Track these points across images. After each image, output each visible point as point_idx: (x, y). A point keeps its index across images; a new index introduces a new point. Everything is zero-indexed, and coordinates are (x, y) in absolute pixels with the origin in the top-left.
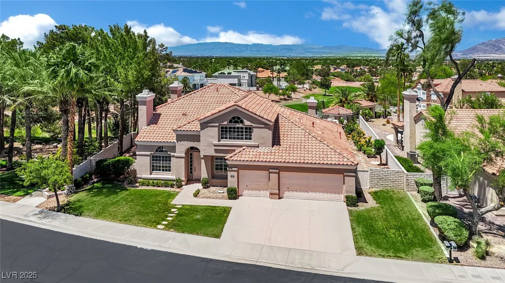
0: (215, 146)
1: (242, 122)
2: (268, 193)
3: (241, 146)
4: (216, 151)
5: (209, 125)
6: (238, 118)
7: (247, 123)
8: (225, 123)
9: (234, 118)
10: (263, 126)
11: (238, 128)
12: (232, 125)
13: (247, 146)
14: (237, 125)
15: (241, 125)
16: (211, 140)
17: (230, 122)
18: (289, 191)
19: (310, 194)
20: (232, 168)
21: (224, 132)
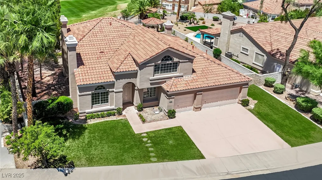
0: (150, 80)
1: (171, 59)
2: (192, 107)
3: (171, 78)
4: (151, 84)
5: (147, 65)
6: (169, 57)
7: (176, 60)
8: (160, 62)
9: (165, 57)
10: (187, 61)
11: (168, 64)
12: (164, 62)
13: (175, 77)
14: (168, 62)
15: (170, 62)
16: (148, 76)
17: (162, 60)
18: (206, 104)
19: (219, 103)
20: (171, 96)
21: (157, 69)
